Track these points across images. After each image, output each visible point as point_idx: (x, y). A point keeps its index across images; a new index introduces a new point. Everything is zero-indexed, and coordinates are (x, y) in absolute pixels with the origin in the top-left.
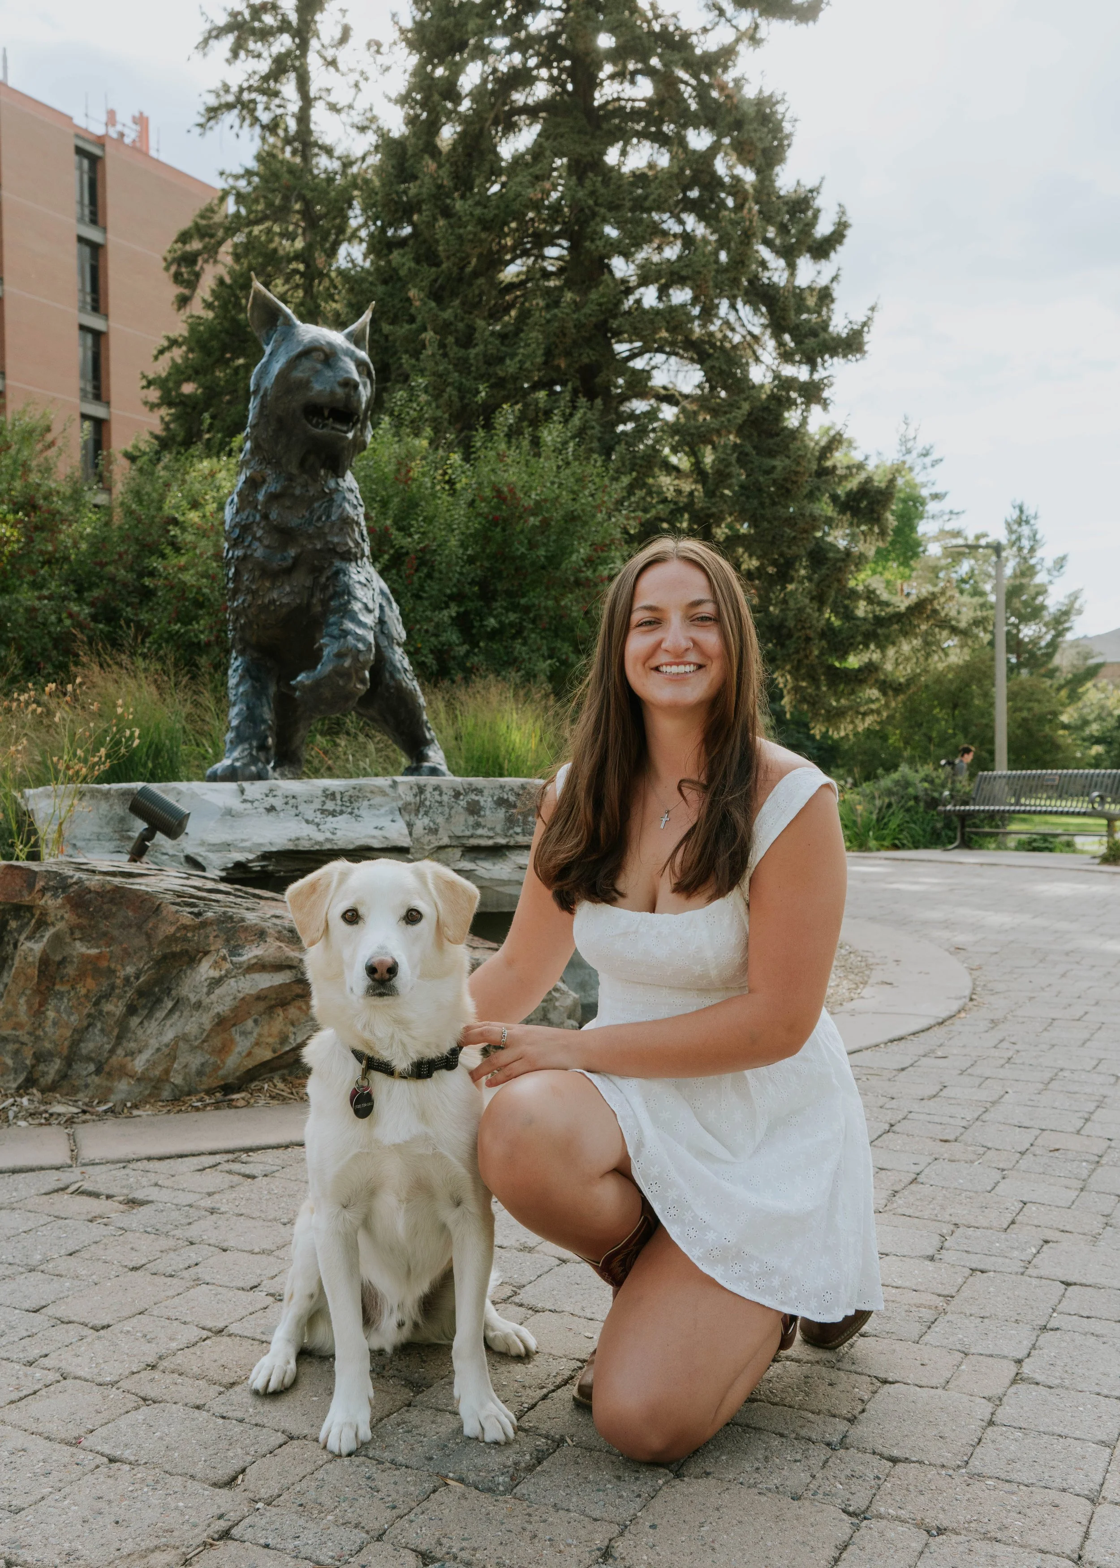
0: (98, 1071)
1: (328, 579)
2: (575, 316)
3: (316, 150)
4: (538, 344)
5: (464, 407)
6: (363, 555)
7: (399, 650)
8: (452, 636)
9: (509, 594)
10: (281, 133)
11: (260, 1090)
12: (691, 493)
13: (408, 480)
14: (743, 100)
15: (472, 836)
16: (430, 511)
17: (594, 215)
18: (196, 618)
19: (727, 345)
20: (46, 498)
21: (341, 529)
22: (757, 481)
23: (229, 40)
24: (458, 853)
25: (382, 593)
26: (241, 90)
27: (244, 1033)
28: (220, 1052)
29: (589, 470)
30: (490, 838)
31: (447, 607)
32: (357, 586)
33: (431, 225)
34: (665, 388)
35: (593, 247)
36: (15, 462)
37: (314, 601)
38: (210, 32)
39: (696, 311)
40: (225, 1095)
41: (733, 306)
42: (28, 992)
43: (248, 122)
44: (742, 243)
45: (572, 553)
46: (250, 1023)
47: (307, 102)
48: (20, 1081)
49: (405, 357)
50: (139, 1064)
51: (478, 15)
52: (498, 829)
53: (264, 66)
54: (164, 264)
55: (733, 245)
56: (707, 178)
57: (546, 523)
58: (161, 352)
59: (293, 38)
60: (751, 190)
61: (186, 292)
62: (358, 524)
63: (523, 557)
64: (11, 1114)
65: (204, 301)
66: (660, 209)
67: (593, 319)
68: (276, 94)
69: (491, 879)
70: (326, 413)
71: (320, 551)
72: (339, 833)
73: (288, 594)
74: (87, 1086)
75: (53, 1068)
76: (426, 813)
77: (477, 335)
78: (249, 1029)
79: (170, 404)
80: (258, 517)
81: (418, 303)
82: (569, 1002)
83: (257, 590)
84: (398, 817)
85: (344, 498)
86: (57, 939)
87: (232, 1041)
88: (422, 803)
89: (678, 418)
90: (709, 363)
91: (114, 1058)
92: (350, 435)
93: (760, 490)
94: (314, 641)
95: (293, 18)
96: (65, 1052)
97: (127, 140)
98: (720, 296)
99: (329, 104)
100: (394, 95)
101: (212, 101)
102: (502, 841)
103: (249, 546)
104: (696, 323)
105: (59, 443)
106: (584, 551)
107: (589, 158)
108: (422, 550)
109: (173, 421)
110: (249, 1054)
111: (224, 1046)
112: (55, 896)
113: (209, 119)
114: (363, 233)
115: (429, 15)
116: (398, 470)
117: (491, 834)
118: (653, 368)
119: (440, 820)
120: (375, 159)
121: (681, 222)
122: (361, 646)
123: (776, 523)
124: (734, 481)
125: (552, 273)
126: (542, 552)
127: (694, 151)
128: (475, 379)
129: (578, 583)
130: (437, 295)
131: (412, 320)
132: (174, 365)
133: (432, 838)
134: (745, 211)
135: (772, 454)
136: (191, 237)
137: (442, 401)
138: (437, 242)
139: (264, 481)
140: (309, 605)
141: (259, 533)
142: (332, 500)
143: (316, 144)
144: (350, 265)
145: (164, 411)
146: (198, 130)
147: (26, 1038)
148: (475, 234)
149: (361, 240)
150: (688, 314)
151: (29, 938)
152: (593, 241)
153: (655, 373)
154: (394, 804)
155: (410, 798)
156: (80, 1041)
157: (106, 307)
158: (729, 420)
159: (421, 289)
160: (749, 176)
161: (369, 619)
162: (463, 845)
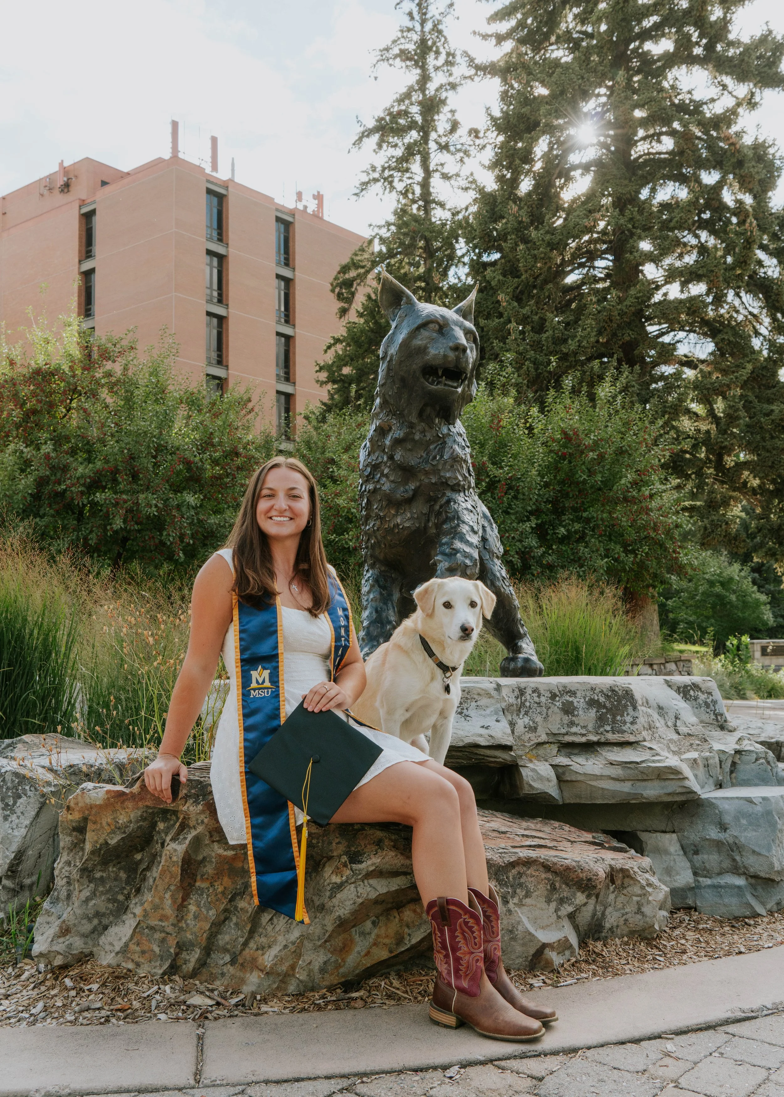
0: (233, 962)
1: (441, 507)
2: (619, 307)
3: (434, 205)
4: (592, 328)
5: (538, 375)
6: (469, 487)
7: (498, 562)
8: (533, 541)
9: (575, 510)
10: (410, 196)
11: (378, 987)
12: (708, 432)
13: (499, 427)
14: (743, 146)
15: (567, 734)
16: (514, 450)
17: (632, 234)
18: (347, 530)
19: (734, 323)
20: (245, 448)
21: (452, 466)
22: (759, 421)
23: (376, 138)
24: (555, 748)
25: (485, 516)
26: (384, 169)
27: (363, 934)
28: (341, 951)
29: (633, 416)
30: (583, 735)
31: (529, 520)
32: (465, 512)
33: (514, 249)
34: (686, 356)
35: (632, 257)
36: (224, 423)
37: (430, 524)
38: (363, 133)
39: (710, 299)
40: (346, 992)
41: (738, 295)
42: (172, 888)
43: (388, 190)
44: (744, 248)
45: (621, 478)
46: (368, 924)
47: (428, 173)
48: (165, 967)
49: (495, 342)
50: (268, 959)
51: (547, 103)
52: (590, 727)
53: (399, 152)
54: (330, 287)
55: (737, 250)
56: (716, 204)
57: (601, 457)
58: (329, 347)
59: (419, 132)
60: (751, 210)
61: (346, 305)
62: (465, 461)
63: (584, 482)
64: (154, 1003)
65: (358, 312)
66: (681, 227)
67: (633, 309)
68: (407, 170)
69: (585, 774)
70: (440, 373)
71: (435, 484)
73: (409, 519)
74: (223, 974)
75: (193, 958)
76: (526, 713)
77: (547, 324)
78: (367, 930)
79: (334, 382)
80: (385, 459)
81: (505, 304)
82: (661, 896)
83: (385, 516)
84: (502, 717)
85: (455, 441)
86: (197, 841)
87: (352, 941)
88: (523, 704)
89: (697, 378)
90: (720, 336)
91: (247, 950)
92: (460, 390)
93: (761, 428)
94: (429, 557)
95: (419, 119)
96: (204, 943)
97: (310, 211)
98: (728, 287)
99: (443, 174)
100: (487, 163)
101: (366, 179)
102: (595, 738)
103: (378, 481)
104: (710, 307)
105: (256, 410)
106: (631, 476)
107: (628, 196)
108: (510, 478)
109: (335, 393)
110: (368, 953)
111: (345, 946)
112: (196, 802)
113: (362, 190)
114: (466, 259)
115: (512, 107)
116: (492, 421)
117: (584, 731)
118: (678, 342)
119: (539, 719)
120: (474, 209)
121: (697, 237)
122: (468, 562)
123: (774, 452)
124: (741, 421)
125: (601, 279)
126: (599, 478)
127: (706, 185)
128: (546, 355)
129: (626, 499)
130: (518, 298)
131: (501, 315)
132: (337, 356)
133: (532, 735)
134: (747, 225)
135: (770, 401)
136: (349, 269)
137: (522, 371)
138: (518, 260)
139: (390, 429)
140: (426, 527)
141: (386, 471)
142: (445, 443)
143: (434, 201)
144: (456, 281)
145: (330, 386)
146: (355, 197)
147: (170, 929)
148: (545, 254)
149: (464, 264)
150: (703, 302)
151: (174, 839)
152: (631, 253)
153: (679, 345)
154: (499, 705)
155: (512, 700)
156: (218, 933)
157: (294, 320)
158: (737, 378)
159: (507, 294)
160: (748, 199)
161: (474, 539)
162: (559, 742)
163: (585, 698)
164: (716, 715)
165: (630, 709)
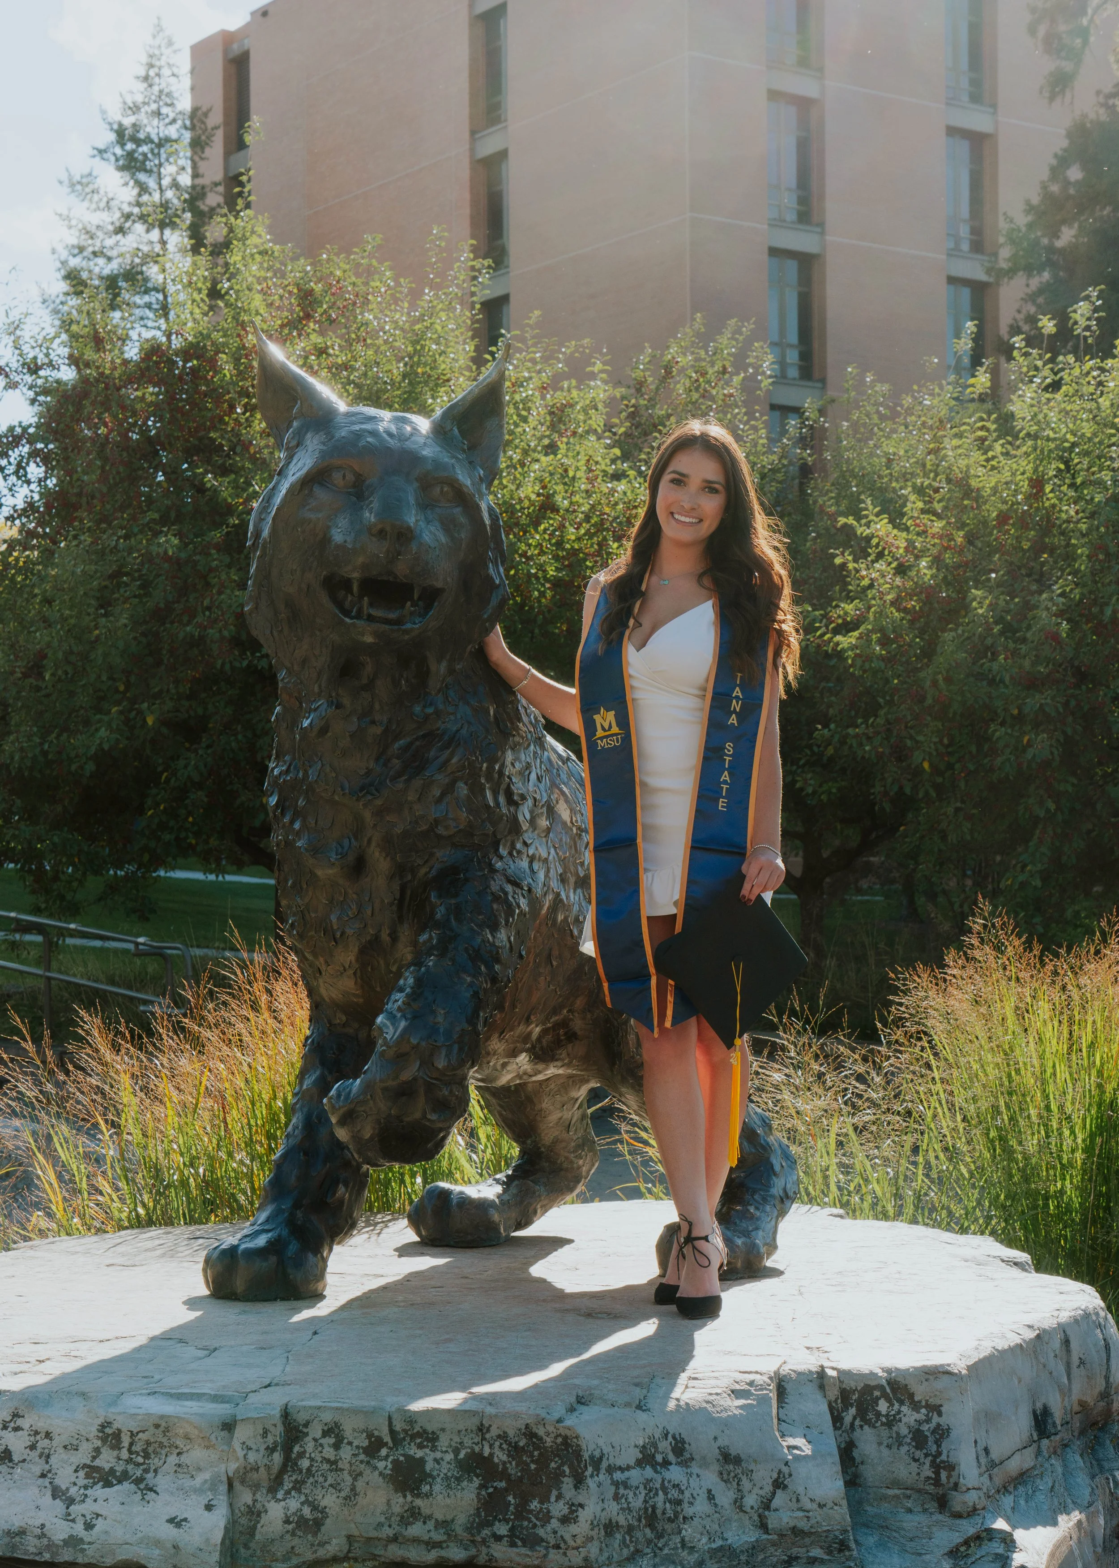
15: (395, 1539)
21: (447, 791)
37: (406, 929)
52: (459, 1525)
62: (491, 776)
70: (355, 588)
72: (100, 1525)
73: (355, 917)
76: (297, 1487)
80: (301, 772)
83: (307, 907)
84: (222, 1497)
88: (292, 1463)
117: (438, 1537)
119: (330, 1501)
133: (304, 1541)
139: (300, 707)
140: (395, 936)
141: (301, 803)
154: (220, 1468)
155: (259, 1456)
163: (456, 1451)
164: (937, 1467)
165: (568, 1483)
